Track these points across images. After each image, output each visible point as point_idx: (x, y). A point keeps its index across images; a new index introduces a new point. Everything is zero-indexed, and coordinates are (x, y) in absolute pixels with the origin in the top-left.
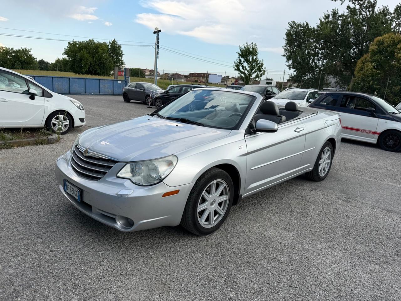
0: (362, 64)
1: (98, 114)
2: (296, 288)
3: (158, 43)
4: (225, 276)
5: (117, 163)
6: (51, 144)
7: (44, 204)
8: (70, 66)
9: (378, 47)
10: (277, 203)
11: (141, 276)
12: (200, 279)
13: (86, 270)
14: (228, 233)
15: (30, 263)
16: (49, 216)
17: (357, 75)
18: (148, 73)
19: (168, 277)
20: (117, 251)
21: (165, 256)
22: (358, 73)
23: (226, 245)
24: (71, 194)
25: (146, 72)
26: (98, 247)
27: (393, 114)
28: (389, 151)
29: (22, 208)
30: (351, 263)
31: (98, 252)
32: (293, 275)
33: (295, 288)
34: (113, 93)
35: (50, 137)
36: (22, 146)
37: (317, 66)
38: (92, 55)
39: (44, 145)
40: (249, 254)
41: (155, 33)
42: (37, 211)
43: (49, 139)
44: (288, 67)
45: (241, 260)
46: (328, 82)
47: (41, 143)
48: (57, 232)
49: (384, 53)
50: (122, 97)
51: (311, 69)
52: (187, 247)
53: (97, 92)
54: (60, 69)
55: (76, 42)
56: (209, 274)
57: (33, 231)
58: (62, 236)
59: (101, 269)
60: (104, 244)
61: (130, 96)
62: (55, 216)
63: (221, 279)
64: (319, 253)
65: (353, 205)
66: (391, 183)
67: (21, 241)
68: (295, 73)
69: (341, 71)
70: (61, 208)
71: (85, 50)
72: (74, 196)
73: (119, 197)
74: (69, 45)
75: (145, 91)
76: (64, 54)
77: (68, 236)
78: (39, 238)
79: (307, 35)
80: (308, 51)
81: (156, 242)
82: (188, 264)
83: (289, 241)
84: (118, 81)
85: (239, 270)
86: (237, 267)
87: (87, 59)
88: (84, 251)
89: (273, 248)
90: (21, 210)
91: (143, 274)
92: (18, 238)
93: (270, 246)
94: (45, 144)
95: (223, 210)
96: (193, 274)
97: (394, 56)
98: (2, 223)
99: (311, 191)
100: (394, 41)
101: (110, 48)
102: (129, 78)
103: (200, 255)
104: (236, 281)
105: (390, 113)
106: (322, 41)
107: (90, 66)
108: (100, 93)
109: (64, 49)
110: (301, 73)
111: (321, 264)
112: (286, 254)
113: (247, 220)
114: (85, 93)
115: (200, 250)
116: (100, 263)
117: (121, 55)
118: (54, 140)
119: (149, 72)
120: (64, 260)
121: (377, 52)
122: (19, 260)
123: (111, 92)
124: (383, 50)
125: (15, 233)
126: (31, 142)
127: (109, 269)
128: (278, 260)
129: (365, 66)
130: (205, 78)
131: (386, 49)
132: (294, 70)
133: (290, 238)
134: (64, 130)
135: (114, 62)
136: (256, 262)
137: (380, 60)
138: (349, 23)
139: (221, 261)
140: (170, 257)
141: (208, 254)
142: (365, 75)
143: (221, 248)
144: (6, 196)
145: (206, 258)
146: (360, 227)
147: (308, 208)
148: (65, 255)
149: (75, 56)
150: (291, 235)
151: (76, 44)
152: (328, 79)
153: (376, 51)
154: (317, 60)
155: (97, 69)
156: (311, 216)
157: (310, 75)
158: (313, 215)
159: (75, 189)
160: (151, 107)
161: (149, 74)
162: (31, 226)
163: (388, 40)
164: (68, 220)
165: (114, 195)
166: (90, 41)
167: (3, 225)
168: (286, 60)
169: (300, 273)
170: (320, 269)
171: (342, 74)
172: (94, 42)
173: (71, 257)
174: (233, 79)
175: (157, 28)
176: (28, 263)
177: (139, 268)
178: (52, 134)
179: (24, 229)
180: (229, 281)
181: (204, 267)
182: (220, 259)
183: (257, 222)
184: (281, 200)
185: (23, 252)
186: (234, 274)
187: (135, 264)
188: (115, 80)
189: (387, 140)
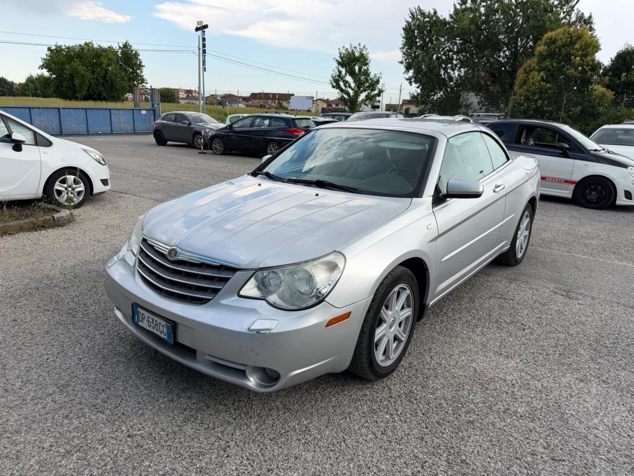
0: (525, 73)
1: (122, 169)
2: (563, 461)
3: (204, 46)
4: (444, 452)
5: (238, 272)
6: (60, 228)
7: (85, 343)
8: (55, 88)
9: (549, 47)
10: (469, 308)
11: (305, 469)
12: (405, 463)
13: (204, 468)
14: (416, 370)
15: (97, 465)
16: (103, 366)
17: (519, 91)
18: (183, 95)
19: (351, 466)
20: (247, 424)
21: (330, 424)
22: (520, 88)
23: (422, 394)
24: (150, 329)
25: (180, 93)
26: (210, 419)
27: (595, 152)
28: (590, 208)
29: (47, 354)
30: (623, 405)
31: (214, 429)
32: (548, 438)
33: (561, 462)
34: (134, 131)
35: (56, 215)
36: (10, 234)
37: (451, 79)
38: (90, 68)
39: (48, 230)
40: (464, 406)
41: (197, 29)
42: (77, 359)
43: (55, 218)
44: (408, 82)
45: (457, 418)
46: (468, 103)
47: (43, 227)
48: (128, 397)
49: (556, 56)
50: (152, 136)
51: (442, 84)
52: (359, 403)
53: (108, 129)
54: (36, 93)
55: (60, 47)
56: (416, 451)
57: (82, 400)
58: (139, 403)
59: (230, 464)
60: (218, 411)
61: (166, 135)
62: (114, 366)
63: (440, 459)
64: (569, 392)
65: (580, 302)
66: (617, 262)
67: (66, 421)
68: (419, 91)
69: (486, 85)
70: (118, 349)
71: (78, 60)
72: (158, 333)
73: (253, 335)
74: (49, 52)
75: (192, 126)
76: (42, 67)
77: (149, 402)
78: (98, 412)
79: (435, 31)
80: (437, 56)
81: (305, 398)
82: (374, 436)
83: (515, 375)
84: (141, 110)
85: (462, 439)
86: (457, 433)
87: (83, 76)
88: (188, 429)
89: (497, 391)
90: (48, 359)
91: (307, 465)
92: (59, 416)
93: (492, 387)
94: (49, 228)
95: (404, 332)
96: (390, 454)
97: (570, 60)
98: (20, 389)
99: (510, 282)
100: (571, 37)
101: (120, 55)
102: (158, 104)
103: (388, 417)
104: (466, 460)
105: (590, 150)
106: (457, 39)
107: (89, 87)
108: (112, 131)
109: (41, 60)
110: (428, 91)
111: (582, 413)
112: (521, 400)
113: (436, 344)
114: (88, 132)
115: (384, 408)
116: (225, 451)
117: (140, 66)
118: (64, 219)
119: (185, 93)
120: (158, 452)
121: (546, 55)
122: (75, 461)
123: (130, 129)
124: (555, 51)
125: (50, 407)
126: (25, 225)
127: (245, 462)
128: (514, 412)
129: (530, 77)
130: (277, 101)
131: (560, 50)
132: (417, 85)
133: (515, 369)
134: (77, 200)
135: (130, 80)
136: (482, 420)
137: (551, 68)
138: (496, 11)
139: (426, 425)
140: (339, 425)
141: (399, 413)
142: (529, 92)
143: (416, 400)
144: (11, 331)
145: (399, 421)
146: (608, 340)
147: (519, 314)
148: (157, 441)
149: (62, 70)
150: (513, 363)
151: (62, 50)
152: (468, 99)
153: (546, 53)
154: (450, 69)
155: (101, 91)
156: (530, 327)
157: (442, 93)
158: (531, 325)
159: (159, 320)
160: (204, 151)
161: (185, 97)
162: (76, 389)
163: (562, 36)
164: (140, 372)
165: (244, 331)
166: (86, 44)
167: (23, 392)
168: (404, 70)
169: (557, 432)
170: (583, 422)
171: (487, 90)
172: (92, 47)
173: (169, 446)
174: (320, 101)
175: (201, 22)
176: (94, 466)
177: (296, 452)
178: (59, 210)
179: (65, 397)
180: (455, 461)
181: (402, 438)
182: (423, 421)
183: (453, 345)
184: (473, 303)
185: (78, 444)
186: (457, 447)
187: (286, 446)
188: (136, 108)
189: (587, 192)
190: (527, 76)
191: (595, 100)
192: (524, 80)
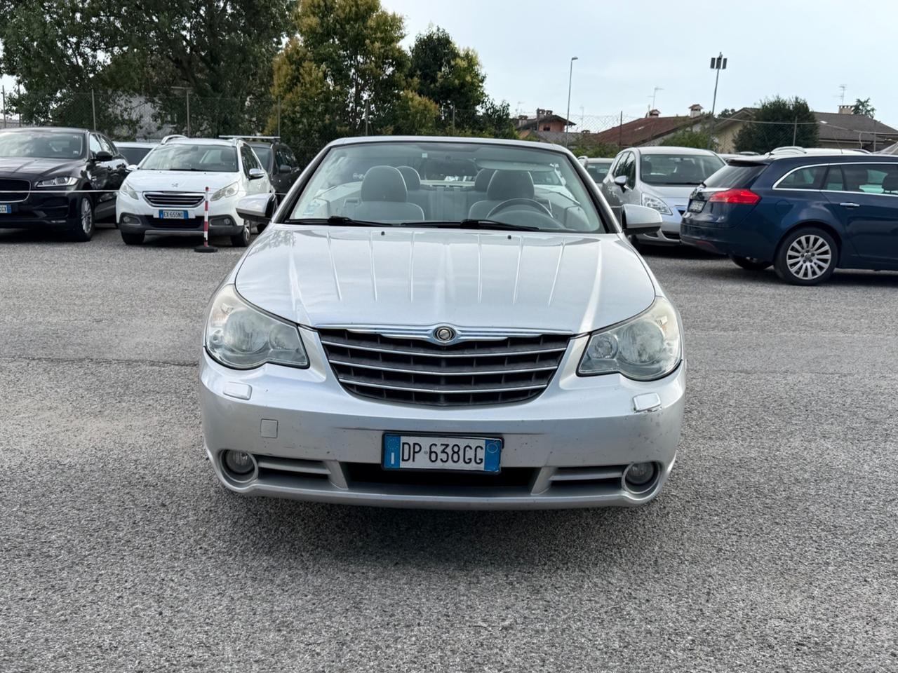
5: (572, 341)
9: (322, 20)
24: (436, 466)
72: (458, 466)
100: (358, 6)
124: (334, 28)
131: (342, 27)
137: (337, 58)
142: (307, 97)
153: (321, 31)
154: (89, 48)
159: (465, 441)
165: (632, 413)
190: (298, 69)
191: (414, 117)
192: (291, 75)
